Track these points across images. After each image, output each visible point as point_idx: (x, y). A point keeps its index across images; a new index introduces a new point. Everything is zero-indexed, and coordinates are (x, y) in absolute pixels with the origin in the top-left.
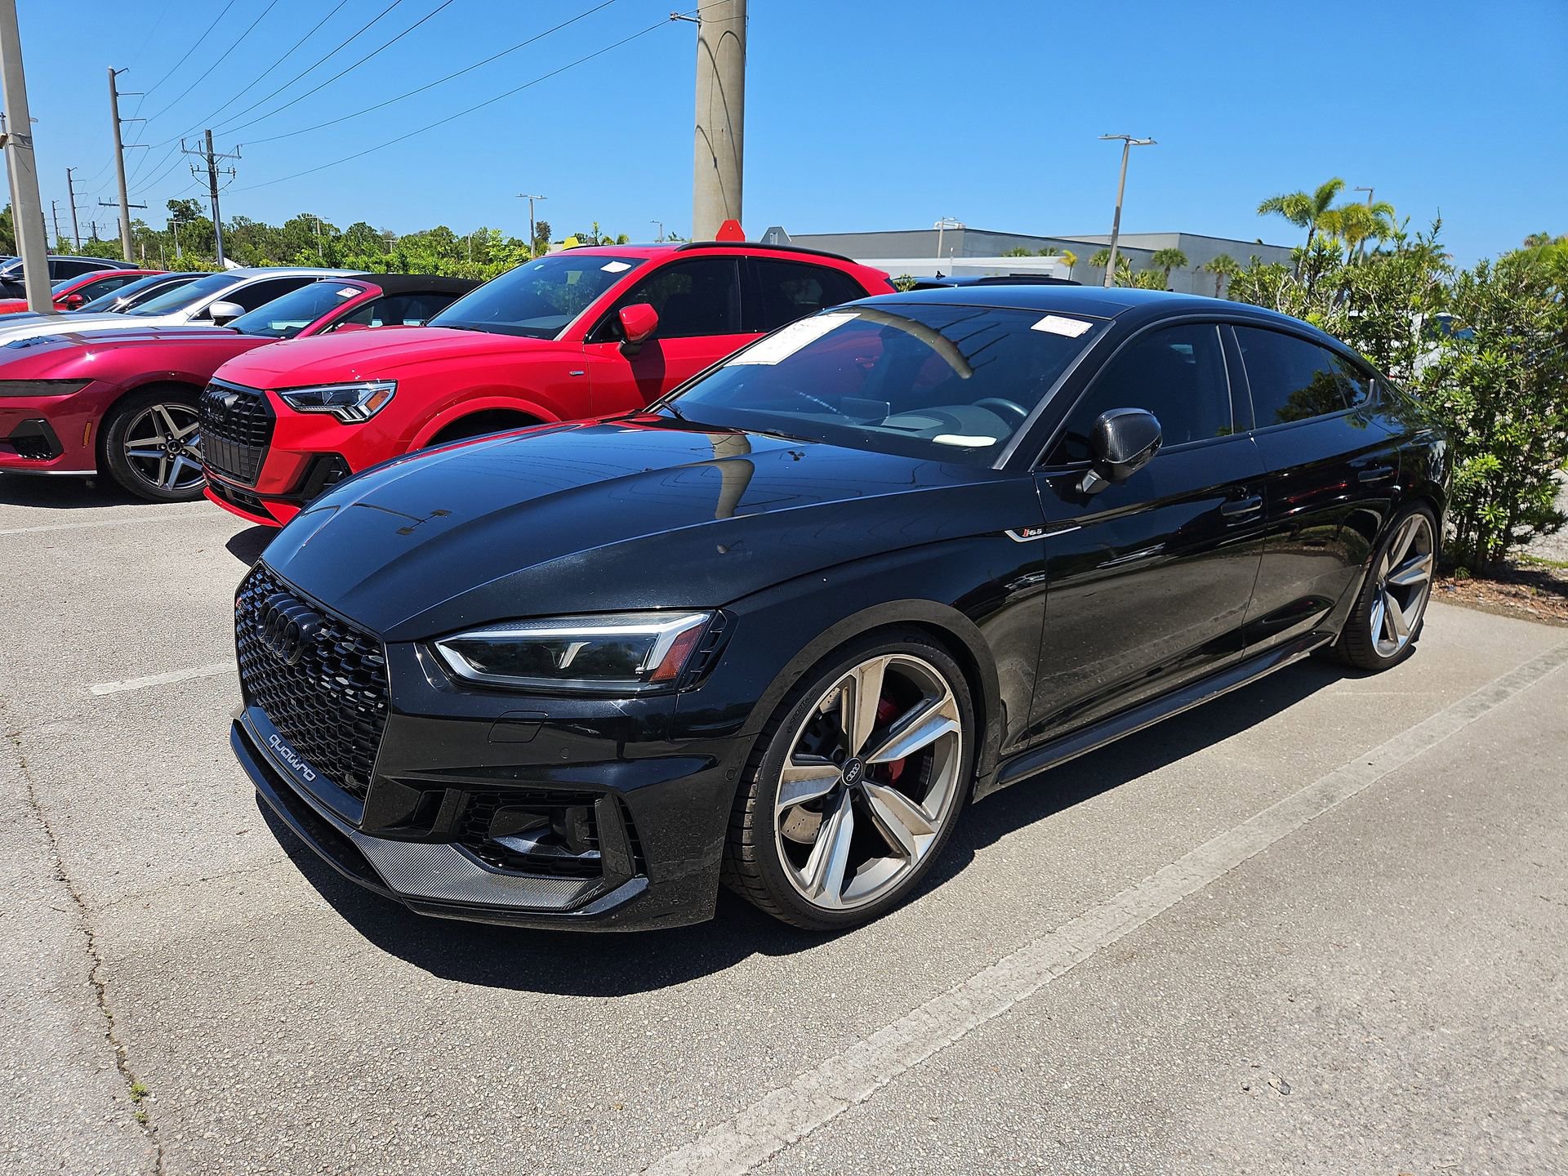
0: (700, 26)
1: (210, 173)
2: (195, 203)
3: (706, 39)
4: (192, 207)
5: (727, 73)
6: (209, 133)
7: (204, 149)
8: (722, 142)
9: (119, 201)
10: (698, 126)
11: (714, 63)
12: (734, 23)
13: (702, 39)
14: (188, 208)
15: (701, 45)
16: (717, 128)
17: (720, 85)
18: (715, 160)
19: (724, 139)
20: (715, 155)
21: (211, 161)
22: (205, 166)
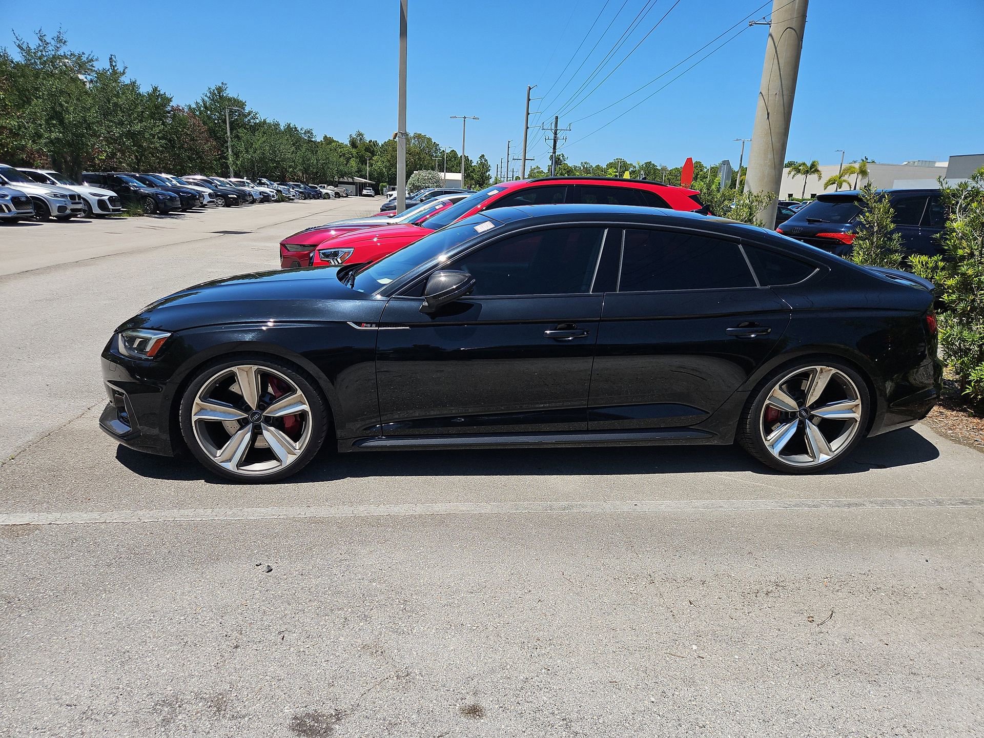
0: (770, 27)
1: (554, 140)
2: (563, 156)
3: (773, 35)
4: (561, 158)
5: (785, 55)
6: (557, 118)
7: (553, 127)
8: (775, 102)
9: (522, 157)
10: (761, 93)
11: (776, 49)
12: (794, 21)
13: (771, 35)
14: (559, 159)
15: (770, 39)
16: (772, 92)
17: (779, 64)
18: (768, 114)
19: (777, 99)
20: (769, 111)
21: (556, 133)
22: (552, 136)
